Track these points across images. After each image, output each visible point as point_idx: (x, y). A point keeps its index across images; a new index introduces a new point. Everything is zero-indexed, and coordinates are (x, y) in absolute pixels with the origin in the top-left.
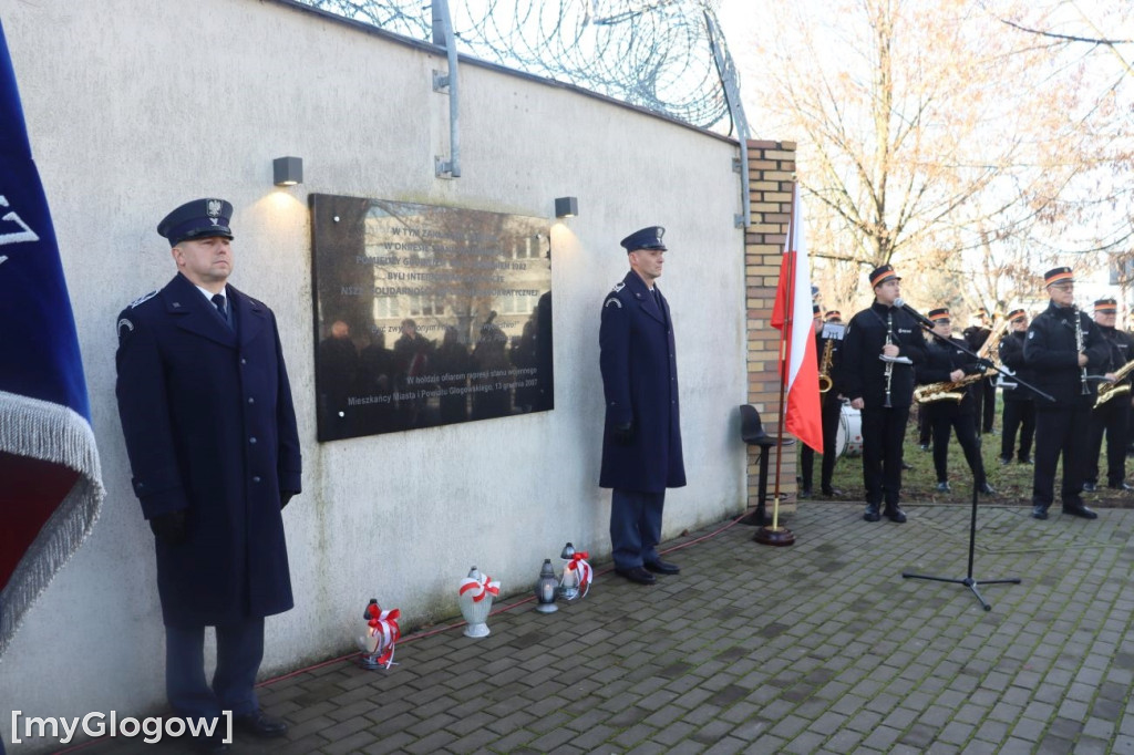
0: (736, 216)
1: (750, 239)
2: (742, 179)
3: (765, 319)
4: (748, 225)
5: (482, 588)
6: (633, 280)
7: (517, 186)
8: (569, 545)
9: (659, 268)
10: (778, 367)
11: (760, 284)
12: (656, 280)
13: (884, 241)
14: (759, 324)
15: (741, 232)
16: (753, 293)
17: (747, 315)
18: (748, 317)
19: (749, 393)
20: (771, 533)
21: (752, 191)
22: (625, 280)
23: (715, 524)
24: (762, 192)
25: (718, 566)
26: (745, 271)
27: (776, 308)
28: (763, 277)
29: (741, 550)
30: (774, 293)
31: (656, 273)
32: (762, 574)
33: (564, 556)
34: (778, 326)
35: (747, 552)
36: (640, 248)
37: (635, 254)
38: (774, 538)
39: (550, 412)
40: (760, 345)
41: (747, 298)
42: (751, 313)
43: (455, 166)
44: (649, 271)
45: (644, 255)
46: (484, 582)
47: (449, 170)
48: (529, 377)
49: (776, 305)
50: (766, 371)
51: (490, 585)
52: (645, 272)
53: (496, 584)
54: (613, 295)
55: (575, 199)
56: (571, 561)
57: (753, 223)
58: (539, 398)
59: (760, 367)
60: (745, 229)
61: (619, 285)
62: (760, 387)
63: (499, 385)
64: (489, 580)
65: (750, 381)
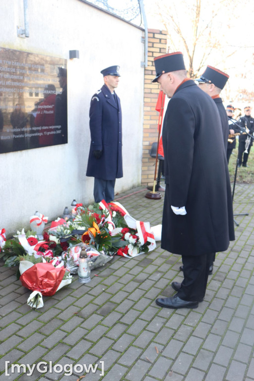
0: (141, 62)
1: (147, 72)
2: (145, 46)
3: (151, 107)
4: (146, 66)
5: (41, 220)
6: (105, 89)
7: (53, 43)
8: (74, 200)
9: (117, 84)
10: (157, 127)
11: (150, 92)
12: (115, 89)
13: (192, 75)
14: (148, 109)
15: (143, 69)
16: (147, 95)
17: (144, 105)
18: (144, 106)
19: (144, 137)
20: (152, 194)
21: (149, 52)
22: (101, 89)
23: (129, 190)
24: (153, 52)
25: (133, 208)
26: (144, 86)
27: (158, 103)
28: (151, 89)
29: (141, 201)
30: (157, 96)
31: (115, 86)
32: (150, 211)
33: (72, 205)
34: (158, 110)
35: (143, 202)
36: (109, 74)
37: (107, 77)
38: (153, 196)
39: (66, 144)
40: (148, 117)
41: (144, 98)
42: (145, 104)
43: (27, 32)
44: (113, 85)
45: (111, 78)
46: (41, 217)
47: (24, 34)
48: (57, 129)
49: (158, 101)
50: (151, 128)
51: (44, 219)
52: (111, 86)
53: (46, 218)
54: (95, 95)
55: (78, 51)
56: (76, 207)
57: (148, 66)
58: (62, 139)
59: (148, 127)
60: (145, 68)
61: (99, 91)
62: (148, 135)
63: (45, 133)
64: (43, 217)
65: (144, 132)
